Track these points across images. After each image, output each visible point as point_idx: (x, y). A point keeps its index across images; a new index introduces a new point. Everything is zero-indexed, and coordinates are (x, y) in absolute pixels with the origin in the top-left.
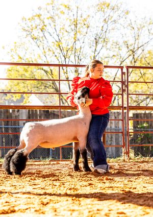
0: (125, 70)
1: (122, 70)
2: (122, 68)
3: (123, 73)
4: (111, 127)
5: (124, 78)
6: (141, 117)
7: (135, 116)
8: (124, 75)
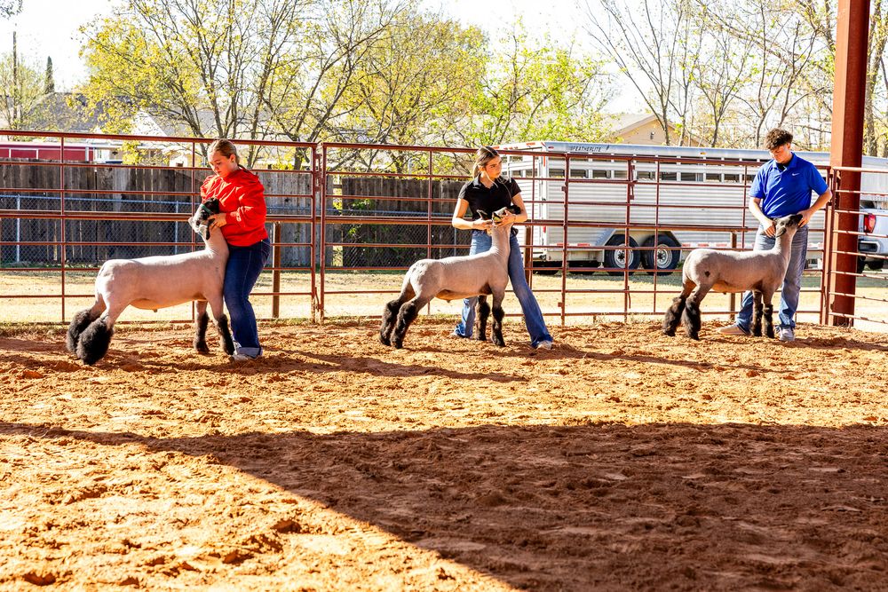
0: (320, 151)
1: (314, 150)
2: (314, 146)
3: (316, 156)
4: (298, 205)
5: (317, 164)
6: (359, 185)
7: (347, 184)
8: (317, 160)
